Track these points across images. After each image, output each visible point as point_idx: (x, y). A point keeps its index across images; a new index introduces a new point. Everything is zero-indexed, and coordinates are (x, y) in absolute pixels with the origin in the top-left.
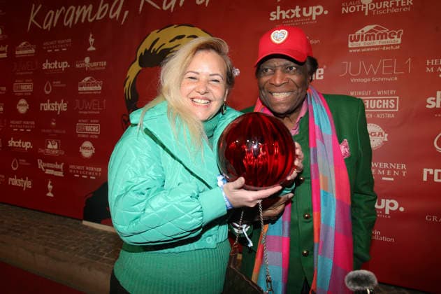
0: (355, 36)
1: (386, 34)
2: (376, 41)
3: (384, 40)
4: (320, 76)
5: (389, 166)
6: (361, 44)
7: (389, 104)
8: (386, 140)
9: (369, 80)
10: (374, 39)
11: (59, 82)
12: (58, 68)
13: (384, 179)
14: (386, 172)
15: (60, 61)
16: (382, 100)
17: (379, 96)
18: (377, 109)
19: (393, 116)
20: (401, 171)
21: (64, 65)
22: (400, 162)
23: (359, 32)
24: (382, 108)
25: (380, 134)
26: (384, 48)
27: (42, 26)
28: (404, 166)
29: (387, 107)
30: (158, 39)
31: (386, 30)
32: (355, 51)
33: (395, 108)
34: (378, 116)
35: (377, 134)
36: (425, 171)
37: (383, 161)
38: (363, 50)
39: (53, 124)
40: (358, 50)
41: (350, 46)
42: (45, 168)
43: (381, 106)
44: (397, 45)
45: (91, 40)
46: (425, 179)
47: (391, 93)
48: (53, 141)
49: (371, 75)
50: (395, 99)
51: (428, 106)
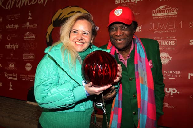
0: (156, 11)
1: (170, 10)
2: (165, 13)
3: (169, 13)
4: (139, 30)
5: (172, 72)
6: (159, 15)
7: (172, 43)
8: (171, 60)
9: (162, 32)
10: (165, 12)
11: (14, 35)
12: (14, 28)
13: (170, 78)
14: (171, 76)
15: (15, 24)
16: (169, 41)
17: (167, 39)
18: (167, 45)
19: (174, 49)
20: (178, 74)
21: (17, 26)
22: (178, 71)
23: (158, 9)
24: (169, 45)
25: (168, 57)
26: (169, 17)
27: (5, 7)
28: (179, 72)
29: (171, 44)
30: (62, 13)
31: (170, 8)
32: (156, 18)
33: (175, 45)
34: (167, 49)
35: (167, 57)
36: (189, 74)
37: (170, 70)
38: (160, 18)
39: (12, 55)
40: (157, 18)
41: (153, 16)
42: (8, 76)
43: (168, 44)
44: (175, 15)
45: (30, 14)
46: (189, 78)
47: (173, 38)
48: (12, 63)
49: (163, 29)
50: (175, 41)
51: (190, 44)
